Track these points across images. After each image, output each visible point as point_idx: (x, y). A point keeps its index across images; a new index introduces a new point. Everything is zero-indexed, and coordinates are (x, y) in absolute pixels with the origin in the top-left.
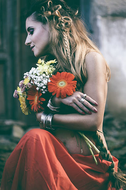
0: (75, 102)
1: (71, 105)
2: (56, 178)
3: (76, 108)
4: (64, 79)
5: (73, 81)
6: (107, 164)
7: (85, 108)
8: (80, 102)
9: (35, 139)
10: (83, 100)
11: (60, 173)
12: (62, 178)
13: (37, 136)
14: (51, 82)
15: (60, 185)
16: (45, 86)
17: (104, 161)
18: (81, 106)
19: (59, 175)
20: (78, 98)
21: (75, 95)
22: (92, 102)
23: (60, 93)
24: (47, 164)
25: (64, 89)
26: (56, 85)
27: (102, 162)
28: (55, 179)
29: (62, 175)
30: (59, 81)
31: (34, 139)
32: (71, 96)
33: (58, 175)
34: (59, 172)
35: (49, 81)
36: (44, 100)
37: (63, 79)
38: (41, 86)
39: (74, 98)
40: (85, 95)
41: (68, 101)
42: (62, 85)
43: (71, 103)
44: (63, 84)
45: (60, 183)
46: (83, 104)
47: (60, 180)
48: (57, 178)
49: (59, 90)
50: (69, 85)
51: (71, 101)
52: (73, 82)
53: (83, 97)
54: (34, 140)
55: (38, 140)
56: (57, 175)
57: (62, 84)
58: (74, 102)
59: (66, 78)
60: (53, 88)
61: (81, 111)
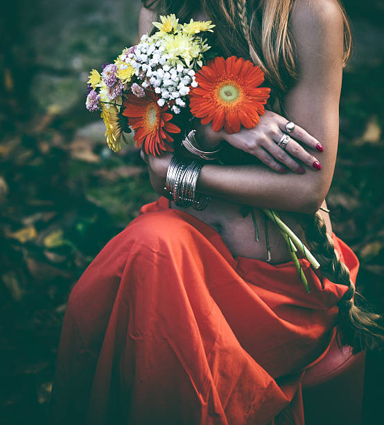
0: (263, 144)
1: (252, 152)
2: (210, 352)
3: (266, 160)
4: (237, 80)
5: (259, 87)
6: (336, 292)
7: (289, 161)
8: (277, 143)
9: (158, 253)
10: (285, 139)
11: (221, 339)
12: (225, 351)
13: (163, 245)
14: (198, 86)
15: (219, 369)
16: (181, 97)
17: (329, 285)
18: (280, 156)
19: (219, 346)
20: (271, 134)
21: (263, 126)
22: (310, 142)
23: (225, 121)
24: (190, 325)
25: (236, 110)
26: (212, 96)
27: (323, 287)
28: (207, 355)
29: (224, 344)
30: (221, 84)
31: (155, 255)
32: (253, 128)
33: (216, 344)
34: (218, 339)
35: (194, 84)
36: (178, 130)
37: (232, 79)
38: (172, 98)
39: (261, 134)
40: (291, 125)
41: (244, 140)
42: (230, 98)
43: (252, 149)
44: (231, 94)
45: (220, 365)
46: (284, 149)
47: (221, 356)
48: (213, 354)
49: (220, 112)
50: (250, 98)
51: (252, 144)
52: (259, 91)
53: (284, 131)
54: (153, 256)
55: (165, 256)
56: (214, 344)
57: (229, 96)
58: (261, 145)
59: (240, 78)
60: (204, 106)
61: (278, 167)
